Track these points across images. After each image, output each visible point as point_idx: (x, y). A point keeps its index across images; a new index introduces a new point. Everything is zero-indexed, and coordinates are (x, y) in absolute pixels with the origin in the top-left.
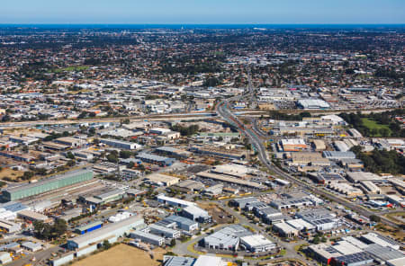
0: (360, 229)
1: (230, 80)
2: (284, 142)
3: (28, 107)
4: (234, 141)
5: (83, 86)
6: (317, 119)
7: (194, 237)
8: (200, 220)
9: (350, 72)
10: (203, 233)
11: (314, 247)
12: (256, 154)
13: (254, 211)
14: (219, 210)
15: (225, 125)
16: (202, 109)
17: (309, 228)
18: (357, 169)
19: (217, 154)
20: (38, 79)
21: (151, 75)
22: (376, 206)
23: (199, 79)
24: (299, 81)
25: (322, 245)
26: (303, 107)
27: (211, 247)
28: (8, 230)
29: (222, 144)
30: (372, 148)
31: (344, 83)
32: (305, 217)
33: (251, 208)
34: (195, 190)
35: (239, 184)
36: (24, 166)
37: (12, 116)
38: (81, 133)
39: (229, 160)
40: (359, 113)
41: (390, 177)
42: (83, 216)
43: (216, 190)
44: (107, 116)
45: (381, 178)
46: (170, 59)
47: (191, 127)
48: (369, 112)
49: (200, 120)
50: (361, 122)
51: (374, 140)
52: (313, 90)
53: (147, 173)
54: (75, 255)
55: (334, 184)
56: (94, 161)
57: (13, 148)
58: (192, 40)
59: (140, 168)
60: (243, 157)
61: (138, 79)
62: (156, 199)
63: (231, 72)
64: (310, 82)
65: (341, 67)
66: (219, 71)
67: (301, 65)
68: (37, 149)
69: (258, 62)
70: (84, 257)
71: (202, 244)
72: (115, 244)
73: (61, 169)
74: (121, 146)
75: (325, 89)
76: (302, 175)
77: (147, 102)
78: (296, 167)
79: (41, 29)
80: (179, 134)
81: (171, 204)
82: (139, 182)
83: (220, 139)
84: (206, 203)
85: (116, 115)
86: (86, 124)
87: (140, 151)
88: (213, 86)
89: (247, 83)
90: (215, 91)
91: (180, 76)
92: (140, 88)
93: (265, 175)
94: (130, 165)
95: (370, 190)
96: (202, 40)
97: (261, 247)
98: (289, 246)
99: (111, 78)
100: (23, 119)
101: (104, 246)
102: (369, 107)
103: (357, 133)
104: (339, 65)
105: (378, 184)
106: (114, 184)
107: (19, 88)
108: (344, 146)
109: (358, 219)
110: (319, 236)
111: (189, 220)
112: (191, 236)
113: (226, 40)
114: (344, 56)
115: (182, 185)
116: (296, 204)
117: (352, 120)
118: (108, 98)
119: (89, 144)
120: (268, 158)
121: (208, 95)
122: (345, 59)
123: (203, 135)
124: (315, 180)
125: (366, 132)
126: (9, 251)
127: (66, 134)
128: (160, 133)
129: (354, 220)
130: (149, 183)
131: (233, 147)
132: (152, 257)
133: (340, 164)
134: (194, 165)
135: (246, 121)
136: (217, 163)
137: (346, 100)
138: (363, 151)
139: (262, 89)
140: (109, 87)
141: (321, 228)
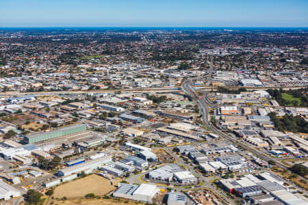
0: (260, 169)
1: (197, 65)
2: (223, 108)
3: (57, 82)
4: (188, 107)
5: (97, 68)
6: (250, 93)
7: (144, 171)
8: (150, 160)
9: (283, 61)
10: (150, 169)
11: (223, 181)
12: (201, 116)
13: (189, 155)
14: (165, 154)
15: (185, 96)
16: (172, 85)
17: (223, 167)
18: (269, 128)
19: (174, 116)
20: (68, 63)
21: (147, 61)
22: (276, 154)
23: (175, 64)
24: (245, 66)
25: (230, 180)
26: (243, 85)
27: (153, 178)
28: (22, 162)
29: (179, 109)
30: (284, 114)
31: (277, 68)
32: (222, 160)
33: (187, 153)
34: (153, 140)
35: (184, 137)
36: (44, 121)
37: (45, 88)
38: (88, 99)
39: (180, 119)
40: (281, 89)
41: (291, 134)
42: (74, 155)
43: (167, 140)
44: (107, 89)
45: (284, 135)
46: (160, 51)
47: (161, 97)
48: (288, 89)
49: (169, 93)
50: (281, 96)
51: (287, 108)
52: (253, 73)
53: (124, 127)
54: (61, 180)
55: (250, 138)
56: (91, 119)
57: (40, 109)
58: (179, 38)
59: (120, 124)
60: (191, 118)
61: (135, 64)
62: (125, 145)
63: (199, 60)
64: (253, 67)
65: (278, 57)
66: (191, 59)
67: (250, 55)
68: (56, 110)
69: (221, 53)
70: (67, 182)
71: (147, 176)
72: (90, 174)
73: (68, 123)
74: (111, 109)
75: (262, 73)
76: (229, 131)
77: (136, 80)
78: (227, 126)
79: (80, 30)
80: (151, 102)
81: (134, 149)
82: (117, 133)
83: (179, 106)
84: (158, 149)
85: (114, 88)
86: (92, 93)
87: (123, 112)
88: (185, 69)
89: (208, 68)
90: (185, 73)
91: (164, 62)
92: (135, 70)
93: (203, 130)
94: (114, 122)
95: (273, 143)
96: (186, 38)
97: (186, 179)
98: (207, 179)
99: (117, 64)
100: (52, 90)
101: (82, 175)
102: (290, 85)
103: (276, 103)
104: (277, 55)
105: (281, 139)
106: (99, 134)
107: (55, 69)
108: (264, 112)
109: (260, 163)
110: (229, 173)
111: (142, 160)
112: (141, 171)
113: (203, 38)
114: (282, 49)
115: (144, 136)
116: (219, 151)
117: (275, 94)
118: (111, 77)
119: (90, 108)
120: (209, 119)
121: (179, 75)
122: (282, 52)
123: (169, 103)
124: (237, 135)
125: (283, 103)
126: (20, 176)
127: (77, 100)
128: (139, 101)
129: (257, 164)
130: (123, 134)
131: (186, 111)
132: (112, 184)
133: (258, 124)
134: (156, 123)
135: (200, 94)
136: (172, 122)
137: (275, 80)
138: (277, 115)
139: (218, 72)
140: (114, 69)
141: (232, 168)
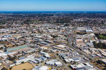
0: (86, 62)
1: (71, 25)
2: (77, 40)
3: (21, 30)
4: (65, 39)
5: (36, 26)
6: (88, 35)
7: (45, 62)
8: (48, 58)
9: (102, 23)
10: (47, 61)
11: (72, 66)
12: (69, 42)
14: (53, 56)
15: (64, 35)
16: (61, 31)
17: (72, 61)
18: (92, 47)
19: (59, 42)
20: (26, 24)
21: (54, 23)
22: (93, 56)
23: (63, 24)
24: (88, 25)
25: (74, 65)
26: (86, 32)
27: (47, 64)
28: (3, 58)
29: (62, 40)
30: (99, 42)
31: (100, 26)
32: (73, 58)
33: (61, 55)
34: (50, 51)
35: (61, 50)
36: (14, 44)
37: (17, 32)
38: (30, 36)
39: (61, 44)
40: (99, 33)
41: (100, 49)
42: (22, 56)
43: (55, 51)
44: (38, 33)
45: (97, 50)
46: (59, 20)
47: (56, 36)
48: (102, 33)
49: (59, 34)
50: (99, 36)
51: (100, 40)
52: (91, 27)
53: (41, 46)
54: (15, 64)
55: (85, 51)
56: (30, 43)
57: (13, 40)
58: (67, 15)
59: (40, 45)
60: (65, 43)
61: (49, 24)
62: (40, 52)
63: (72, 23)
64: (91, 25)
65: (101, 22)
66: (69, 22)
67: (91, 21)
68: (19, 40)
69: (81, 20)
70: (17, 65)
71: (45, 63)
72: (26, 62)
73: (22, 45)
74: (38, 40)
75: (94, 27)
76: (78, 48)
77: (49, 30)
78: (77, 46)
79: (33, 12)
80: (52, 37)
81: (43, 54)
82: (38, 48)
84: (51, 54)
85: (40, 32)
86: (32, 34)
87: (42, 41)
88: (67, 26)
89: (75, 25)
91: (60, 23)
92: (49, 26)
93: (68, 47)
94: (38, 44)
95: (92, 52)
96: (69, 15)
97: (59, 65)
98: (66, 65)
99: (43, 24)
100: (19, 33)
101: (23, 63)
103: (96, 38)
104: (100, 21)
105: (95, 51)
106: (32, 49)
107: (21, 26)
108: (91, 41)
109: (86, 59)
110: (75, 63)
111: (45, 58)
112: (44, 61)
113: (76, 15)
115: (47, 49)
116: (72, 55)
117: (97, 35)
118: (40, 29)
119: (31, 39)
120: (71, 44)
121: (64, 28)
122: (103, 20)
123: (59, 38)
124: (80, 49)
125: (99, 38)
126: (2, 63)
127: (26, 37)
128: (48, 37)
130: (40, 49)
131: (64, 41)
132: (33, 66)
133: (88, 46)
134: (53, 45)
135: (70, 35)
136: (58, 44)
137: (98, 30)
138: (96, 43)
139: (78, 27)
140: (42, 26)
141: (76, 61)
